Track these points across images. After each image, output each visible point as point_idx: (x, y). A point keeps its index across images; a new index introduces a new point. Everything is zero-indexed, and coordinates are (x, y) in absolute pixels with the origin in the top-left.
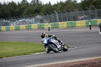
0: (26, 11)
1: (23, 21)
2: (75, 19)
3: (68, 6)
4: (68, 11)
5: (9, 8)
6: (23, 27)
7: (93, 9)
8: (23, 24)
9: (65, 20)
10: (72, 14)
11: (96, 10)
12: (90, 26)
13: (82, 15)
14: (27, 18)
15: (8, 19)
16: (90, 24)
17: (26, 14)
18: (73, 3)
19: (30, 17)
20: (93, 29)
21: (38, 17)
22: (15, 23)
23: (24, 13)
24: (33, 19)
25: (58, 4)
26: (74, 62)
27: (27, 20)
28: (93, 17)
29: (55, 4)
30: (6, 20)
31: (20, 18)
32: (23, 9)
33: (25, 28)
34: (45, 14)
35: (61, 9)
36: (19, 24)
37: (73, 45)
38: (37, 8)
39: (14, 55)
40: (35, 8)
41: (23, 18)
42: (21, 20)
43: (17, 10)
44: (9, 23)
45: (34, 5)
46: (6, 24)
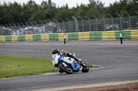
0: (33, 15)
1: (29, 30)
2: (101, 28)
3: (91, 10)
4: (92, 18)
5: (10, 10)
6: (29, 37)
7: (125, 16)
8: (29, 33)
9: (87, 29)
10: (97, 22)
11: (130, 17)
12: (121, 38)
13: (111, 24)
14: (35, 25)
15: (9, 26)
16: (121, 36)
17: (34, 20)
18: (98, 6)
19: (39, 24)
20: (125, 43)
21: (51, 24)
22: (18, 31)
23: (32, 18)
24: (44, 27)
25: (78, 7)
26: (99, 87)
27: (35, 28)
28: (125, 27)
29: (74, 8)
30: (6, 27)
31: (25, 25)
32: (30, 12)
33: (32, 38)
34: (60, 21)
35: (82, 14)
36: (24, 33)
37: (97, 64)
38: (49, 12)
39: (16, 75)
40: (46, 12)
41: (30, 25)
42: (26, 28)
43: (22, 13)
44: (10, 31)
45: (45, 8)
46: (7, 33)
